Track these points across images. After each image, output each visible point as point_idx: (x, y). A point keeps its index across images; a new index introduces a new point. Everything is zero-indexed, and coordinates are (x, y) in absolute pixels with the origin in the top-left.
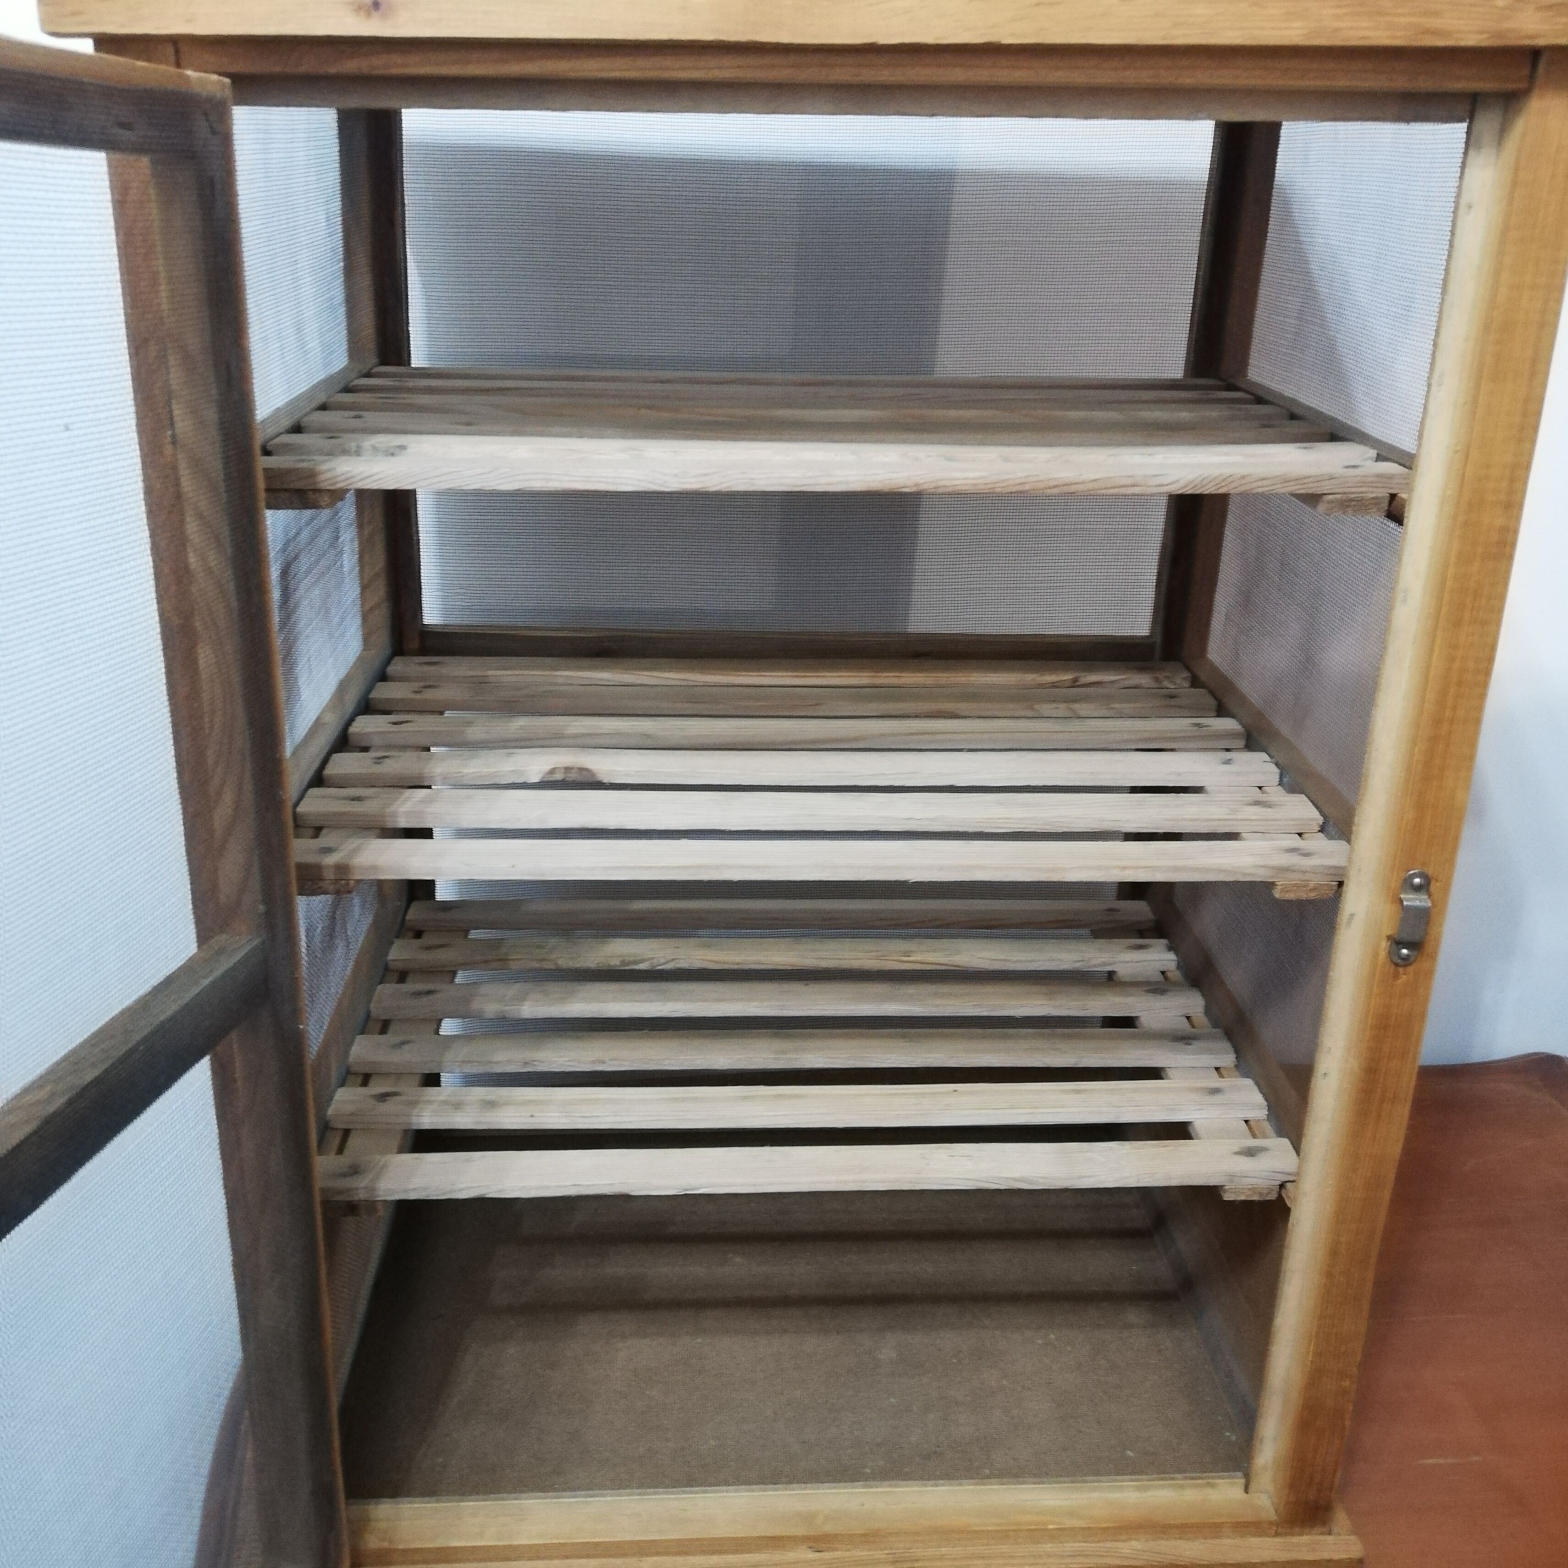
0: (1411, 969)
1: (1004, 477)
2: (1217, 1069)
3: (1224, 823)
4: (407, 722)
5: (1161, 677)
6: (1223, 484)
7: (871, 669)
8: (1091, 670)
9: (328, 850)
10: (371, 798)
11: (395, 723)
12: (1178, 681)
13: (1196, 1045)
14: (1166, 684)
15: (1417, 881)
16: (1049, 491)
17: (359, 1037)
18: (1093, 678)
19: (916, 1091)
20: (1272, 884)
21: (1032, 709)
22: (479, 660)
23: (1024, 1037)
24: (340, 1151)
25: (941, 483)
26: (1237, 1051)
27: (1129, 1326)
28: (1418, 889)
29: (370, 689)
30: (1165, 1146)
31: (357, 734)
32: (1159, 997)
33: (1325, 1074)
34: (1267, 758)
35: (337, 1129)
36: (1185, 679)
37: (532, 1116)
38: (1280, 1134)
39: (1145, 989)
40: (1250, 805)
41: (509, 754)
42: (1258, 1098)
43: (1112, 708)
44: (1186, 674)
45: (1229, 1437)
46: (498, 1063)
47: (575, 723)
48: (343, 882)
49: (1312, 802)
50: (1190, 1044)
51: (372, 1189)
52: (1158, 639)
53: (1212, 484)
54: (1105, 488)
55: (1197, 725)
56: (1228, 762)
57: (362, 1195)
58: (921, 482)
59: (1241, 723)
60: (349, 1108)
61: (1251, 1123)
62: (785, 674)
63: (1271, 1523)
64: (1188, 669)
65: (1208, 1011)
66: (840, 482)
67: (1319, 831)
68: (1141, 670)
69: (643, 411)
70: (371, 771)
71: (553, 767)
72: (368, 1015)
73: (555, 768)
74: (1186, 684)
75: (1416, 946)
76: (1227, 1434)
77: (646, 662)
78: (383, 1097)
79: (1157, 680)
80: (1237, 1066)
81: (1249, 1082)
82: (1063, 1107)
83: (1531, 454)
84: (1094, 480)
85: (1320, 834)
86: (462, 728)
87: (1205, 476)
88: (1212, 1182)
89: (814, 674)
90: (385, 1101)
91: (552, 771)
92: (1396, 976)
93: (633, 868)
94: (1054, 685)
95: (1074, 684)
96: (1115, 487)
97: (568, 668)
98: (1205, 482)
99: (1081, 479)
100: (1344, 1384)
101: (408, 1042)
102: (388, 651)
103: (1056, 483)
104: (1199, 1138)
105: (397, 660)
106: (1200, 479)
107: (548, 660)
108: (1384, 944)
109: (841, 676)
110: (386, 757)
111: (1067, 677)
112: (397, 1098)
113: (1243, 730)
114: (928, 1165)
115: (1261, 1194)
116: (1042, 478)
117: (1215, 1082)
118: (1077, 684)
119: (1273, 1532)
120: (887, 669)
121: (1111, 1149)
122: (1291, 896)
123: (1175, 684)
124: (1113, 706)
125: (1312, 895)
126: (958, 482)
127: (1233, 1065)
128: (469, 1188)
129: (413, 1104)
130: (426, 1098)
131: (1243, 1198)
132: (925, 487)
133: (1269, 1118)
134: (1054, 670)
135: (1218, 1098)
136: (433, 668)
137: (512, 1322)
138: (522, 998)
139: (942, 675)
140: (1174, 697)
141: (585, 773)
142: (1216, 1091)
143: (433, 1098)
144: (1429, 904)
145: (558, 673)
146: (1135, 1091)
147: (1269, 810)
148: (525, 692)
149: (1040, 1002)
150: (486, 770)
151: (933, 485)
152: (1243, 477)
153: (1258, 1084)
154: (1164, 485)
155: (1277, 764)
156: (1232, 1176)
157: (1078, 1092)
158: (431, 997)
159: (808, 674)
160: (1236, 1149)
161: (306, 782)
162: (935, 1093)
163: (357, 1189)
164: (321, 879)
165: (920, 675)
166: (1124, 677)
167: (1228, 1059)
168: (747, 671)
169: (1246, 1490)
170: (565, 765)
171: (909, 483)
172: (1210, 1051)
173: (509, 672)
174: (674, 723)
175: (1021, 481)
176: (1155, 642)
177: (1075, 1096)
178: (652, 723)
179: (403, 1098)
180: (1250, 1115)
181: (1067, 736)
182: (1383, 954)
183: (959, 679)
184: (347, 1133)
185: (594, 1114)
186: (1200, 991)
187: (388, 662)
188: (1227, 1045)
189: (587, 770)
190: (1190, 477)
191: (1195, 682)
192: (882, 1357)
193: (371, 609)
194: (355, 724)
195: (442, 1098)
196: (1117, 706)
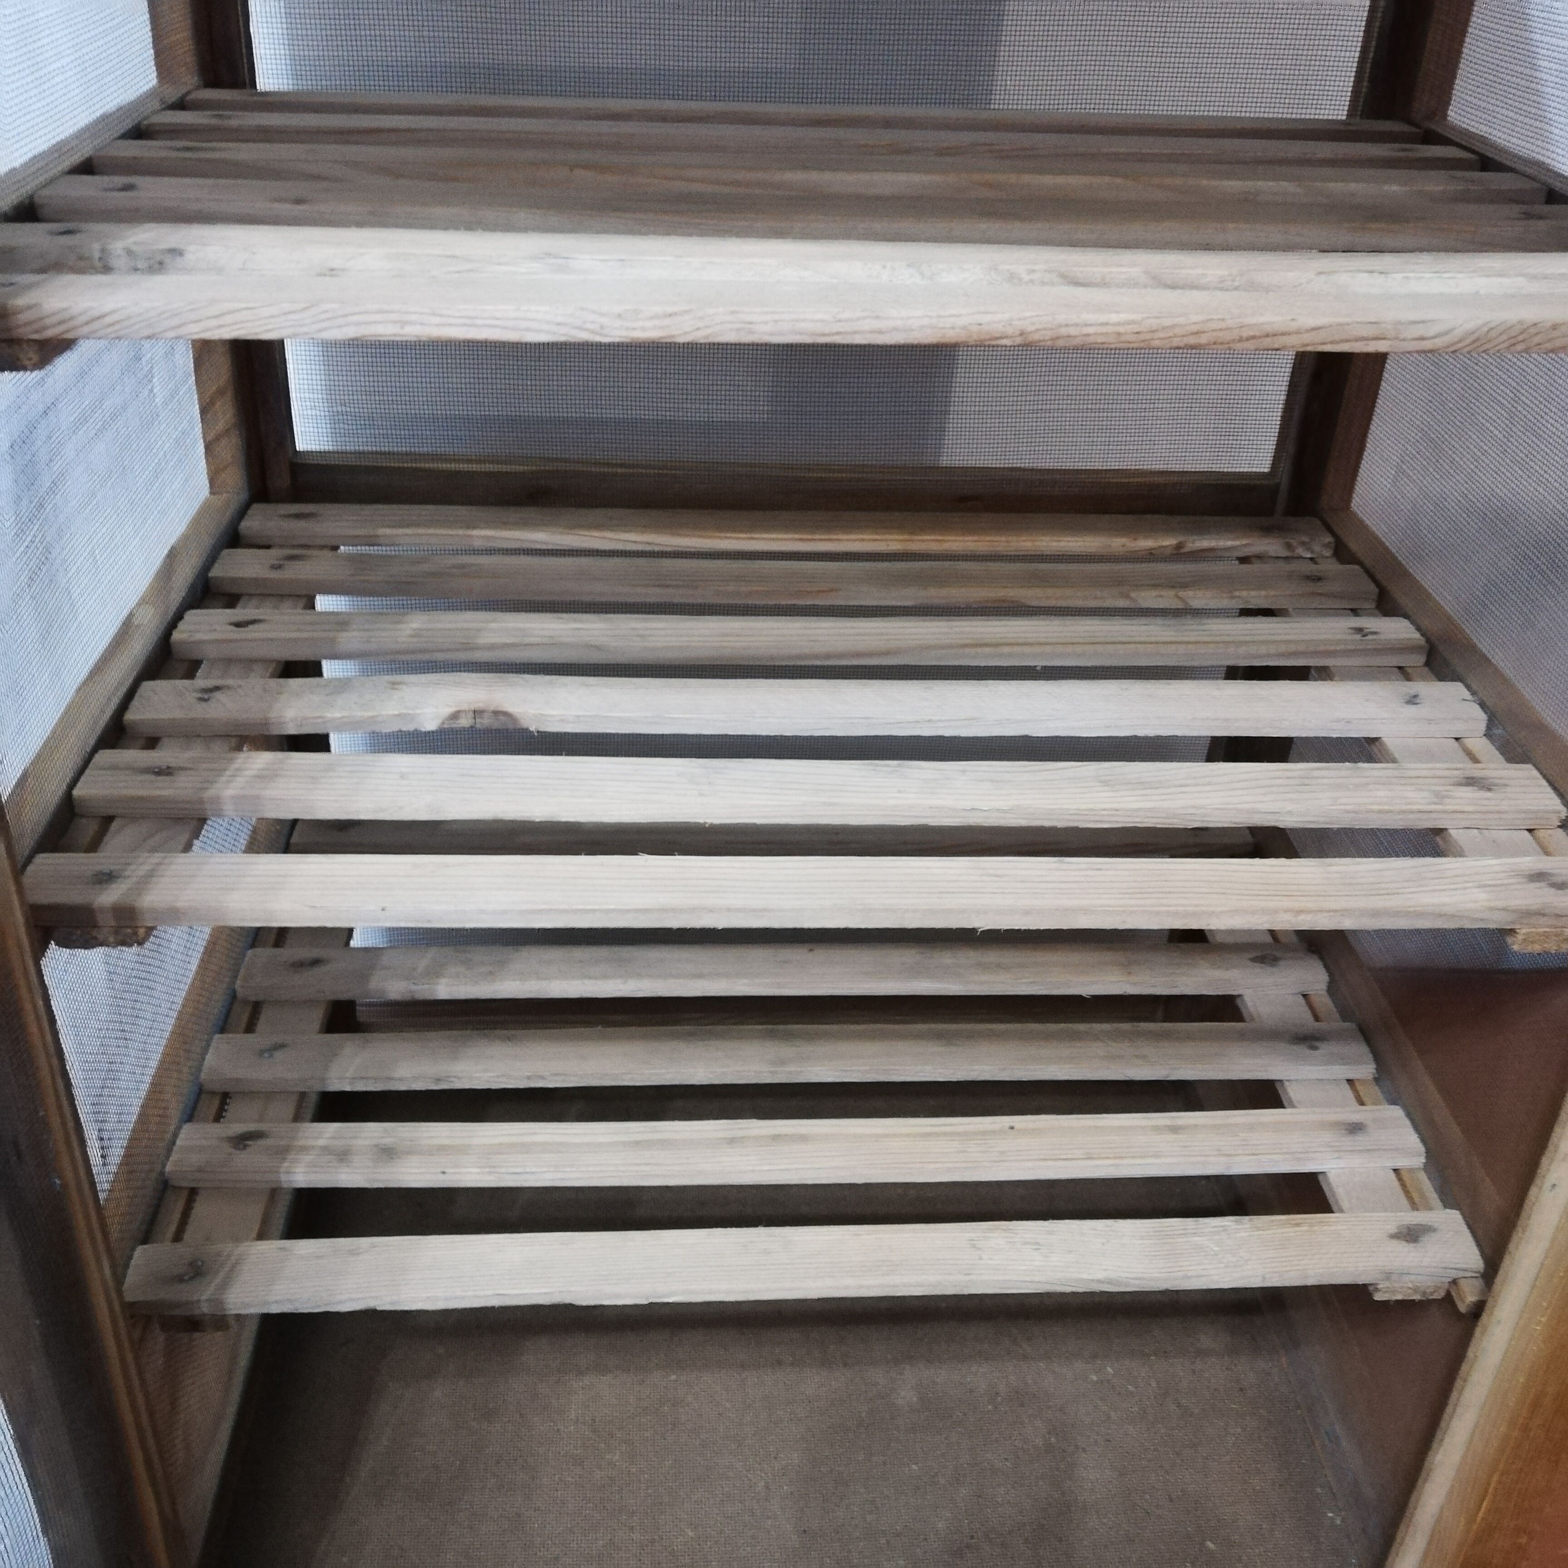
1: (1168, 322)
2: (1350, 1082)
3: (1425, 816)
4: (254, 622)
5: (1294, 542)
6: (1520, 338)
7: (900, 527)
8: (1201, 530)
9: (106, 878)
10: (186, 769)
11: (238, 625)
12: (1317, 548)
13: (1325, 1048)
14: (1300, 551)
16: (1239, 346)
17: (217, 1036)
18: (1205, 543)
19: (960, 1129)
20: (1511, 932)
21: (1127, 596)
22: (368, 510)
23: (1096, 1038)
24: (178, 1237)
25: (1064, 331)
26: (1378, 1058)
27: (1202, 1353)
29: (212, 559)
30: (1298, 1225)
31: (183, 642)
32: (1269, 969)
33: (1554, 1186)
34: (1466, 694)
35: (180, 1188)
36: (1326, 546)
37: (444, 1173)
38: (1448, 1203)
39: (1252, 956)
40: (1460, 784)
41: (394, 685)
42: (1412, 1140)
43: (1236, 597)
44: (1329, 539)
45: (1332, 1519)
46: (401, 1079)
47: (494, 625)
48: (129, 931)
49: (1548, 781)
50: (1315, 1048)
51: (218, 1302)
52: (1284, 480)
53: (1504, 337)
54: (1332, 343)
55: (1359, 630)
56: (1413, 700)
57: (205, 1309)
58: (1031, 328)
59: (1419, 629)
60: (195, 1160)
61: (1403, 1173)
62: (786, 536)
64: (1330, 530)
65: (1332, 989)
66: (895, 329)
67: (1559, 827)
68: (1267, 530)
69: (578, 172)
70: (193, 715)
71: (457, 709)
72: (234, 996)
73: (459, 712)
74: (1328, 553)
76: (1330, 1515)
77: (598, 514)
78: (242, 1141)
79: (1289, 546)
80: (1376, 1080)
81: (1397, 1112)
82: (1156, 1155)
84: (1314, 329)
85: (1560, 831)
86: (331, 635)
87: (1493, 325)
88: (1360, 1281)
89: (826, 537)
90: (245, 1147)
91: (455, 716)
93: (565, 911)
94: (1151, 556)
95: (1178, 555)
96: (1347, 341)
97: (488, 525)
98: (1493, 334)
99: (1294, 326)
100: (1520, 1540)
101: (281, 1046)
102: (244, 496)
103: (1251, 333)
104: (1341, 1211)
105: (256, 508)
106: (1485, 329)
107: (462, 511)
109: (863, 540)
110: (217, 688)
111: (1168, 542)
112: (261, 1142)
113: (1422, 641)
114: (981, 1259)
115: (1424, 1293)
116: (1230, 323)
117: (1355, 1114)
118: (1183, 551)
120: (923, 530)
121: (1225, 1229)
122: (1535, 949)
123: (1312, 552)
124: (1237, 593)
126: (1090, 330)
127: (1371, 1077)
128: (352, 1300)
129: (283, 1152)
130: (301, 1143)
131: (1399, 1297)
132: (1036, 337)
133: (1426, 1168)
134: (1151, 531)
135: (1360, 1140)
136: (301, 524)
137: (441, 1350)
138: (434, 973)
139: (998, 538)
140: (1319, 579)
141: (502, 718)
142: (1355, 1128)
143: (311, 1142)
145: (476, 532)
146: (1251, 1128)
147: (1489, 794)
148: (426, 567)
149: (1113, 979)
150: (359, 714)
151: (1048, 335)
152: (1555, 327)
153: (1409, 1115)
155: (1483, 705)
156: (1386, 1271)
157: (1174, 1129)
158: (316, 970)
159: (817, 537)
160: (1392, 1228)
161: (92, 742)
162: (985, 1133)
163: (199, 1301)
164: (95, 926)
165: (970, 538)
166: (1244, 542)
167: (1366, 1070)
168: (734, 531)
170: (473, 707)
171: (1010, 331)
172: (1343, 1060)
173: (409, 531)
174: (633, 625)
175: (1194, 328)
176: (1278, 485)
177: (1172, 1137)
178: (602, 625)
179: (269, 1142)
180: (1402, 1163)
181: (1181, 649)
183: (1022, 544)
184: (193, 1192)
185: (528, 1170)
186: (1322, 958)
187: (242, 513)
188: (1362, 1049)
189: (506, 714)
190: (1470, 326)
191: (1342, 553)
192: (900, 1402)
193: (218, 438)
194: (181, 626)
195: (322, 1142)
196: (1244, 594)
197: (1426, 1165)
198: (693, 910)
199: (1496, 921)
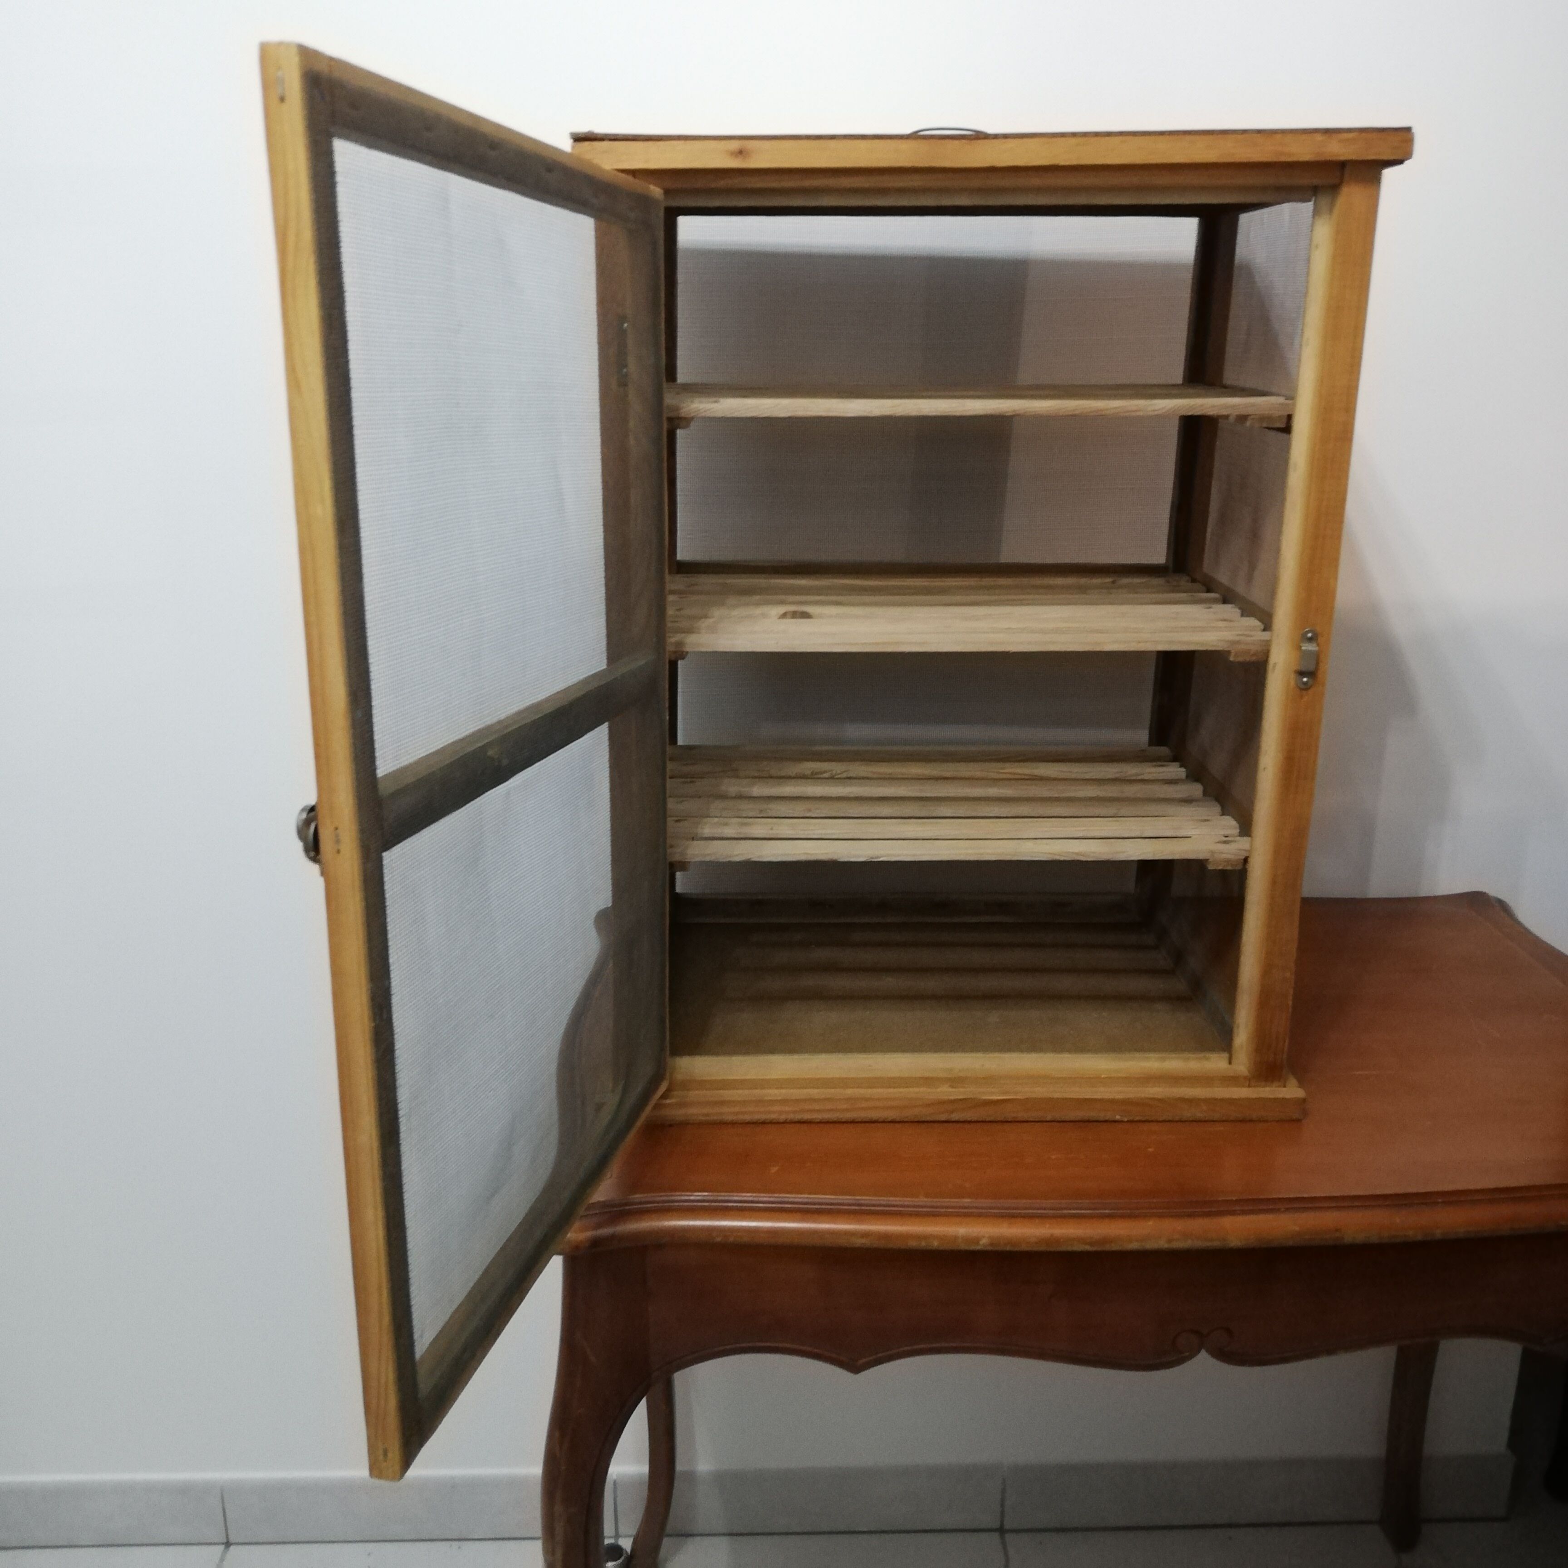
0: (1310, 691)
5: (1171, 580)
13: (1195, 803)
14: (1174, 582)
15: (1310, 635)
20: (1229, 652)
26: (1222, 806)
28: (1310, 640)
32: (1172, 785)
33: (1264, 769)
40: (1220, 621)
42: (1233, 823)
50: (1191, 803)
55: (1192, 596)
56: (1209, 608)
63: (1245, 1078)
68: (1159, 577)
75: (1312, 674)
79: (1168, 581)
81: (1228, 817)
83: (1357, 380)
87: (1180, 405)
88: (1201, 857)
92: (1301, 697)
100: (1285, 975)
104: (1194, 838)
108: (1293, 676)
115: (1232, 864)
117: (1205, 817)
119: (1247, 1084)
122: (1240, 659)
125: (1254, 659)
131: (1220, 868)
135: (1207, 824)
140: (1178, 586)
142: (1206, 821)
144: (1316, 649)
147: (1231, 623)
153: (1234, 817)
154: (1156, 410)
156: (1213, 853)
160: (1217, 841)
169: (1230, 1063)
171: (1008, 412)
172: (1204, 807)
176: (1169, 566)
180: (1228, 833)
182: (1292, 683)
186: (1200, 783)
188: (1216, 804)
190: (1172, 406)
197: (1240, 832)
198: (897, 643)
199: (1220, 647)
